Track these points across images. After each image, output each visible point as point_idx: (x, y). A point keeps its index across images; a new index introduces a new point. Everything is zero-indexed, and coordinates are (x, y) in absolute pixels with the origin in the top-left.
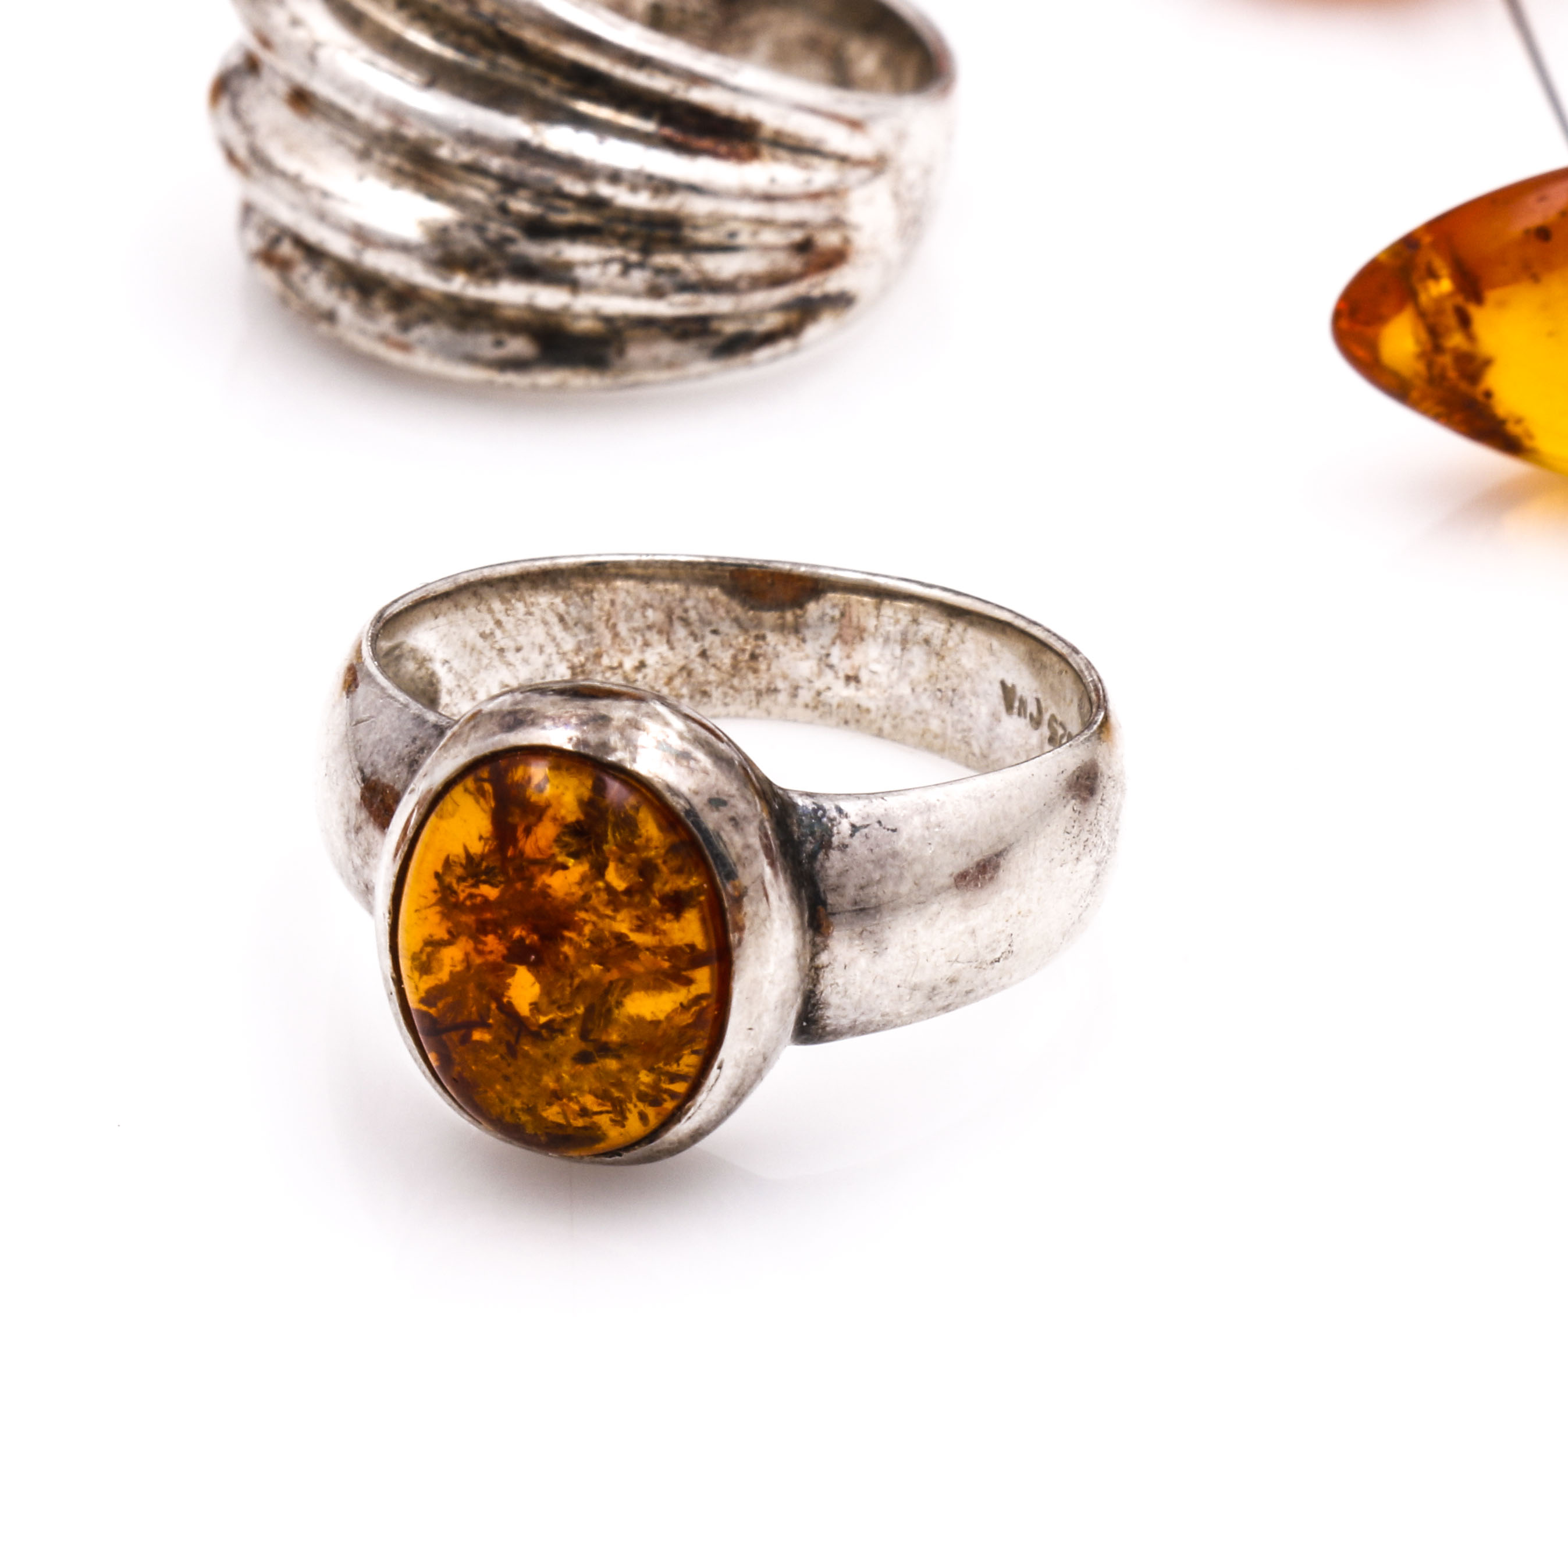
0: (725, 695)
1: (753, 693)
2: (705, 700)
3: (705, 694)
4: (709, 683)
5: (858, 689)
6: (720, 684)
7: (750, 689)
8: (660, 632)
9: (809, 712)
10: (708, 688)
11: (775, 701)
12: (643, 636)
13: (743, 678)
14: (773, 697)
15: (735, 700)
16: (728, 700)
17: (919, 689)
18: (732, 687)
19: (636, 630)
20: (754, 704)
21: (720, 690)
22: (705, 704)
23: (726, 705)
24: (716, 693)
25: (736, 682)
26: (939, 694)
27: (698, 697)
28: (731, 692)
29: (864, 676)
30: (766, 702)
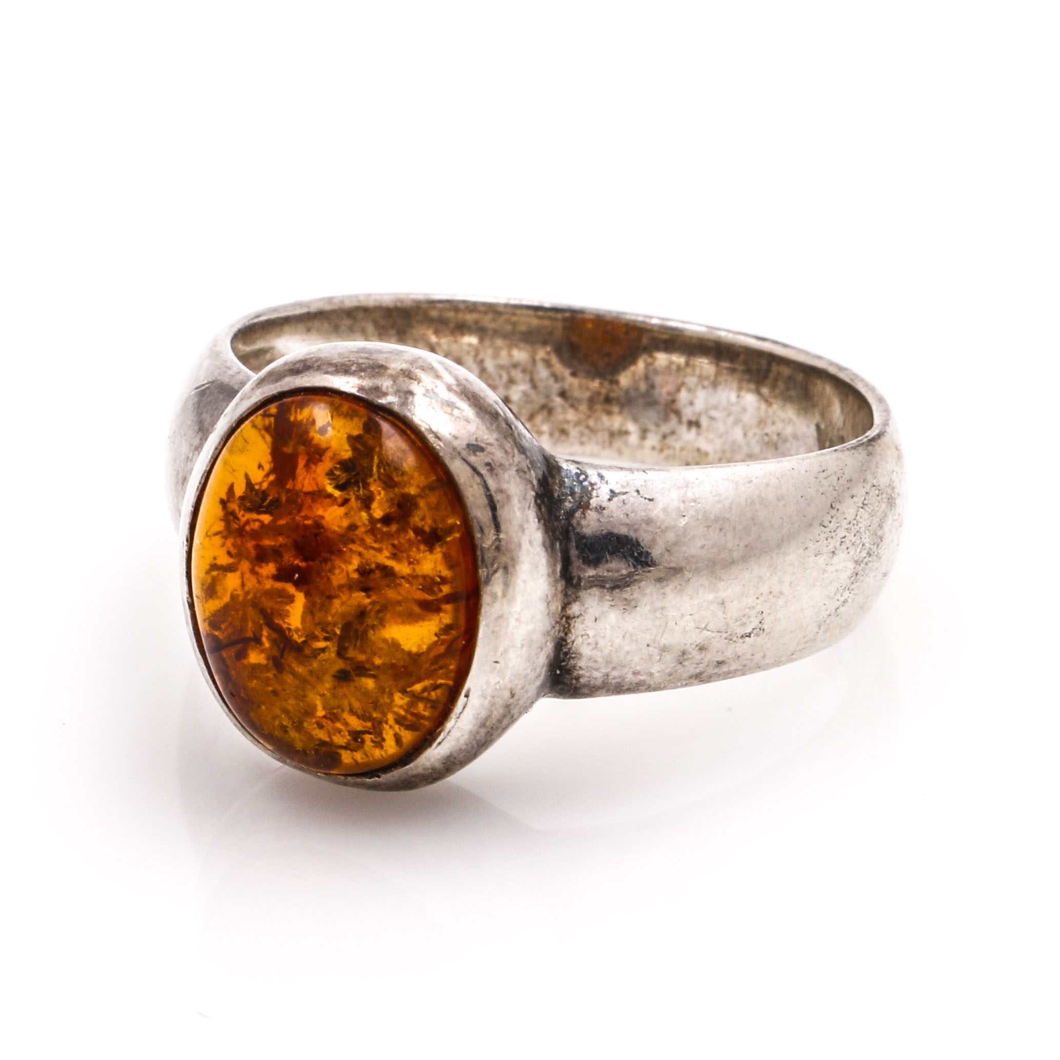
0: (582, 434)
1: (606, 435)
2: (563, 438)
3: (564, 432)
4: (567, 422)
5: (698, 434)
6: (577, 424)
7: (603, 430)
8: (524, 371)
9: (655, 453)
10: (566, 426)
11: (626, 444)
12: (508, 373)
13: (598, 420)
14: (624, 439)
15: (590, 439)
16: (585, 439)
17: (750, 434)
18: (588, 427)
19: (501, 367)
20: (607, 444)
21: (578, 429)
22: (563, 441)
23: (582, 443)
24: (574, 432)
25: (591, 423)
26: (766, 439)
27: (557, 434)
28: (587, 432)
29: (704, 421)
30: (618, 443)
